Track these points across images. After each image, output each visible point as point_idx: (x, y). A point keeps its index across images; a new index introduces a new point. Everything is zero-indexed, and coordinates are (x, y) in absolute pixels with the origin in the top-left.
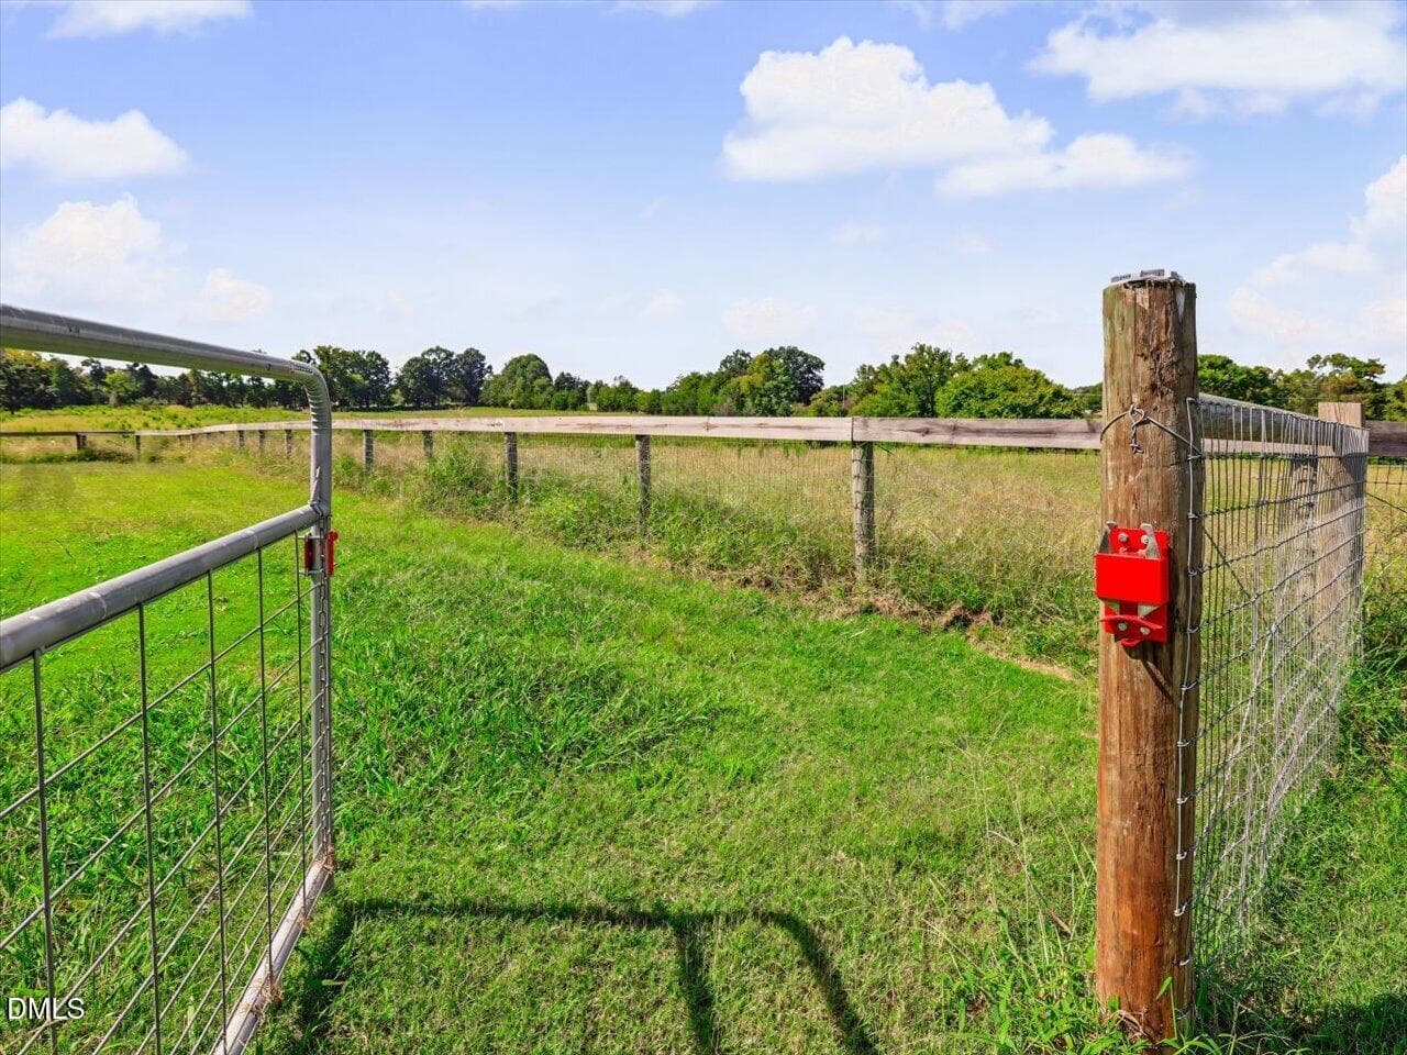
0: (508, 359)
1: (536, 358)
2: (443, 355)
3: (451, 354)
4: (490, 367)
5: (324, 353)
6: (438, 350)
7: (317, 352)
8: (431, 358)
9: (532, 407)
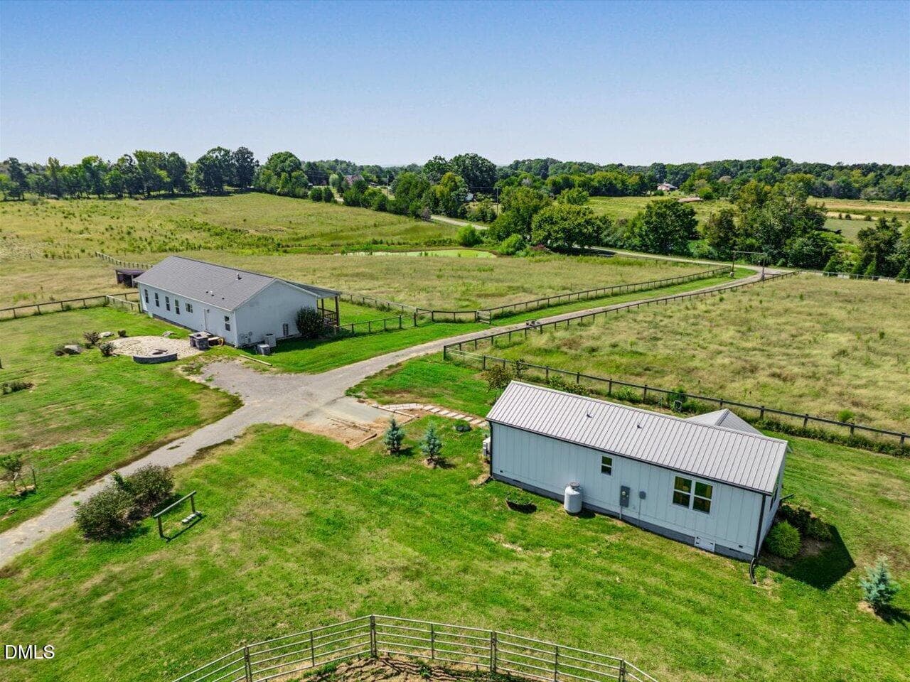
0: (269, 155)
1: (291, 155)
2: (222, 153)
3: (227, 152)
4: (258, 161)
5: (140, 156)
6: (219, 149)
7: (136, 155)
8: (214, 156)
9: (295, 196)
